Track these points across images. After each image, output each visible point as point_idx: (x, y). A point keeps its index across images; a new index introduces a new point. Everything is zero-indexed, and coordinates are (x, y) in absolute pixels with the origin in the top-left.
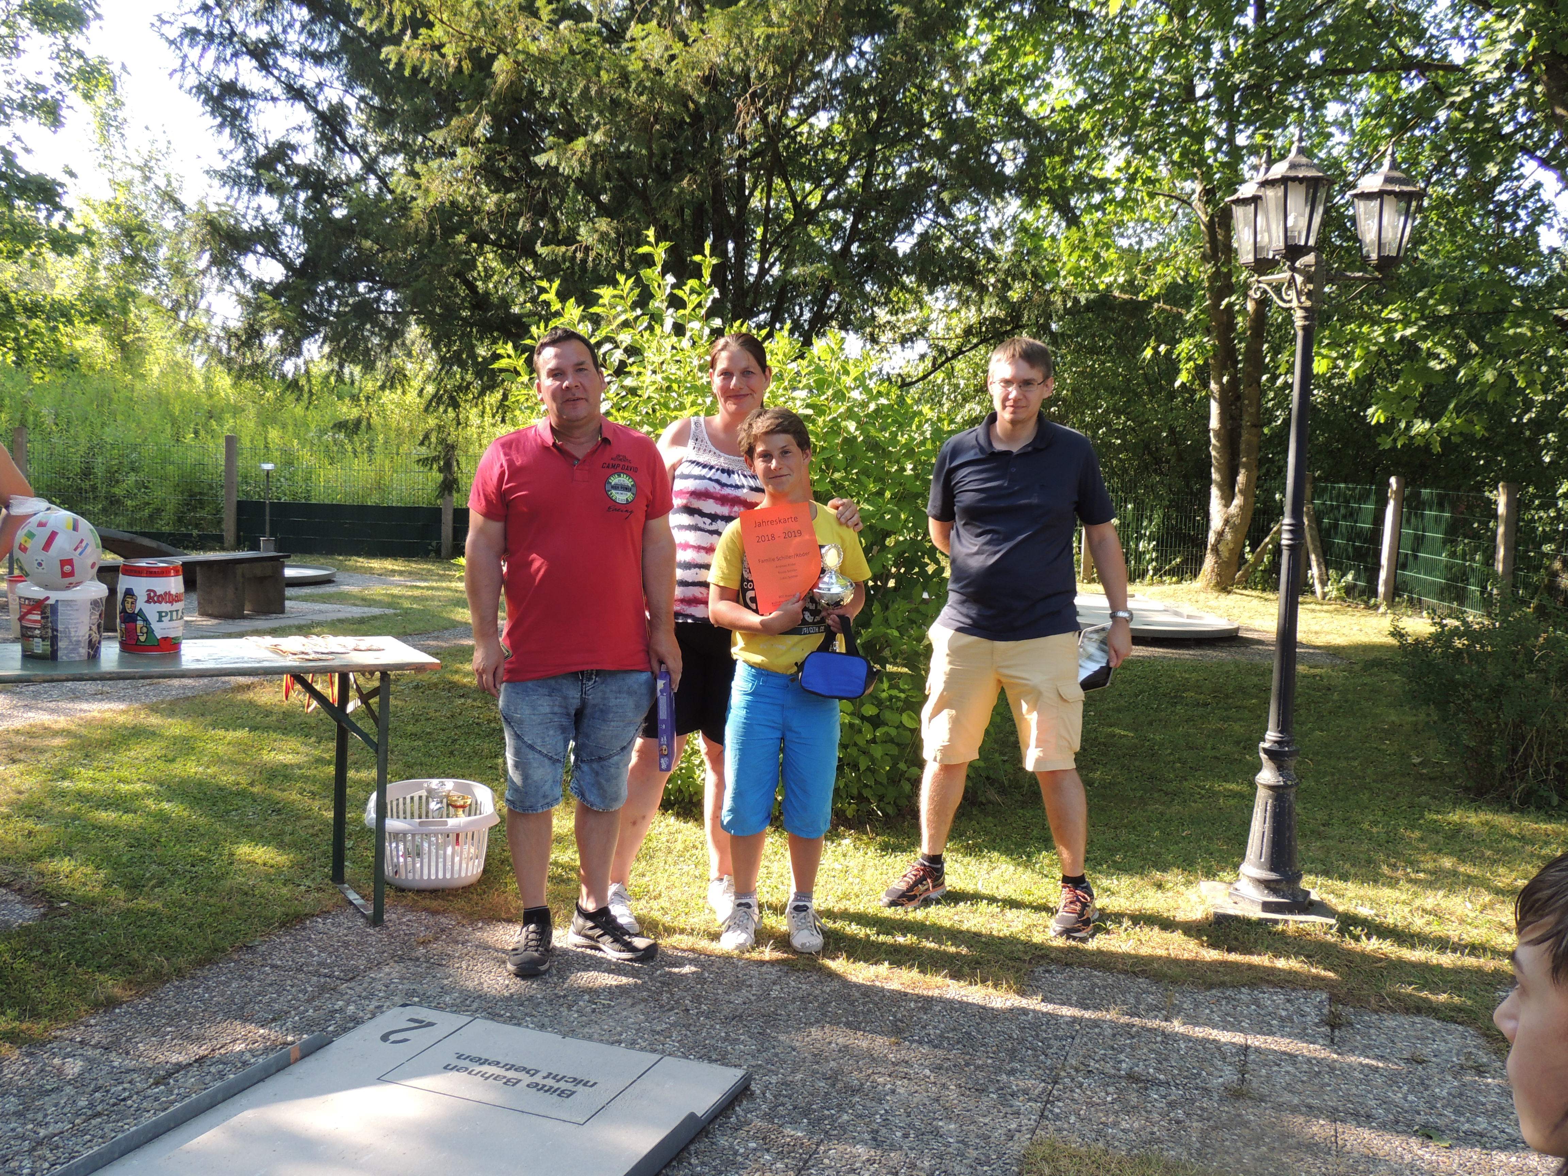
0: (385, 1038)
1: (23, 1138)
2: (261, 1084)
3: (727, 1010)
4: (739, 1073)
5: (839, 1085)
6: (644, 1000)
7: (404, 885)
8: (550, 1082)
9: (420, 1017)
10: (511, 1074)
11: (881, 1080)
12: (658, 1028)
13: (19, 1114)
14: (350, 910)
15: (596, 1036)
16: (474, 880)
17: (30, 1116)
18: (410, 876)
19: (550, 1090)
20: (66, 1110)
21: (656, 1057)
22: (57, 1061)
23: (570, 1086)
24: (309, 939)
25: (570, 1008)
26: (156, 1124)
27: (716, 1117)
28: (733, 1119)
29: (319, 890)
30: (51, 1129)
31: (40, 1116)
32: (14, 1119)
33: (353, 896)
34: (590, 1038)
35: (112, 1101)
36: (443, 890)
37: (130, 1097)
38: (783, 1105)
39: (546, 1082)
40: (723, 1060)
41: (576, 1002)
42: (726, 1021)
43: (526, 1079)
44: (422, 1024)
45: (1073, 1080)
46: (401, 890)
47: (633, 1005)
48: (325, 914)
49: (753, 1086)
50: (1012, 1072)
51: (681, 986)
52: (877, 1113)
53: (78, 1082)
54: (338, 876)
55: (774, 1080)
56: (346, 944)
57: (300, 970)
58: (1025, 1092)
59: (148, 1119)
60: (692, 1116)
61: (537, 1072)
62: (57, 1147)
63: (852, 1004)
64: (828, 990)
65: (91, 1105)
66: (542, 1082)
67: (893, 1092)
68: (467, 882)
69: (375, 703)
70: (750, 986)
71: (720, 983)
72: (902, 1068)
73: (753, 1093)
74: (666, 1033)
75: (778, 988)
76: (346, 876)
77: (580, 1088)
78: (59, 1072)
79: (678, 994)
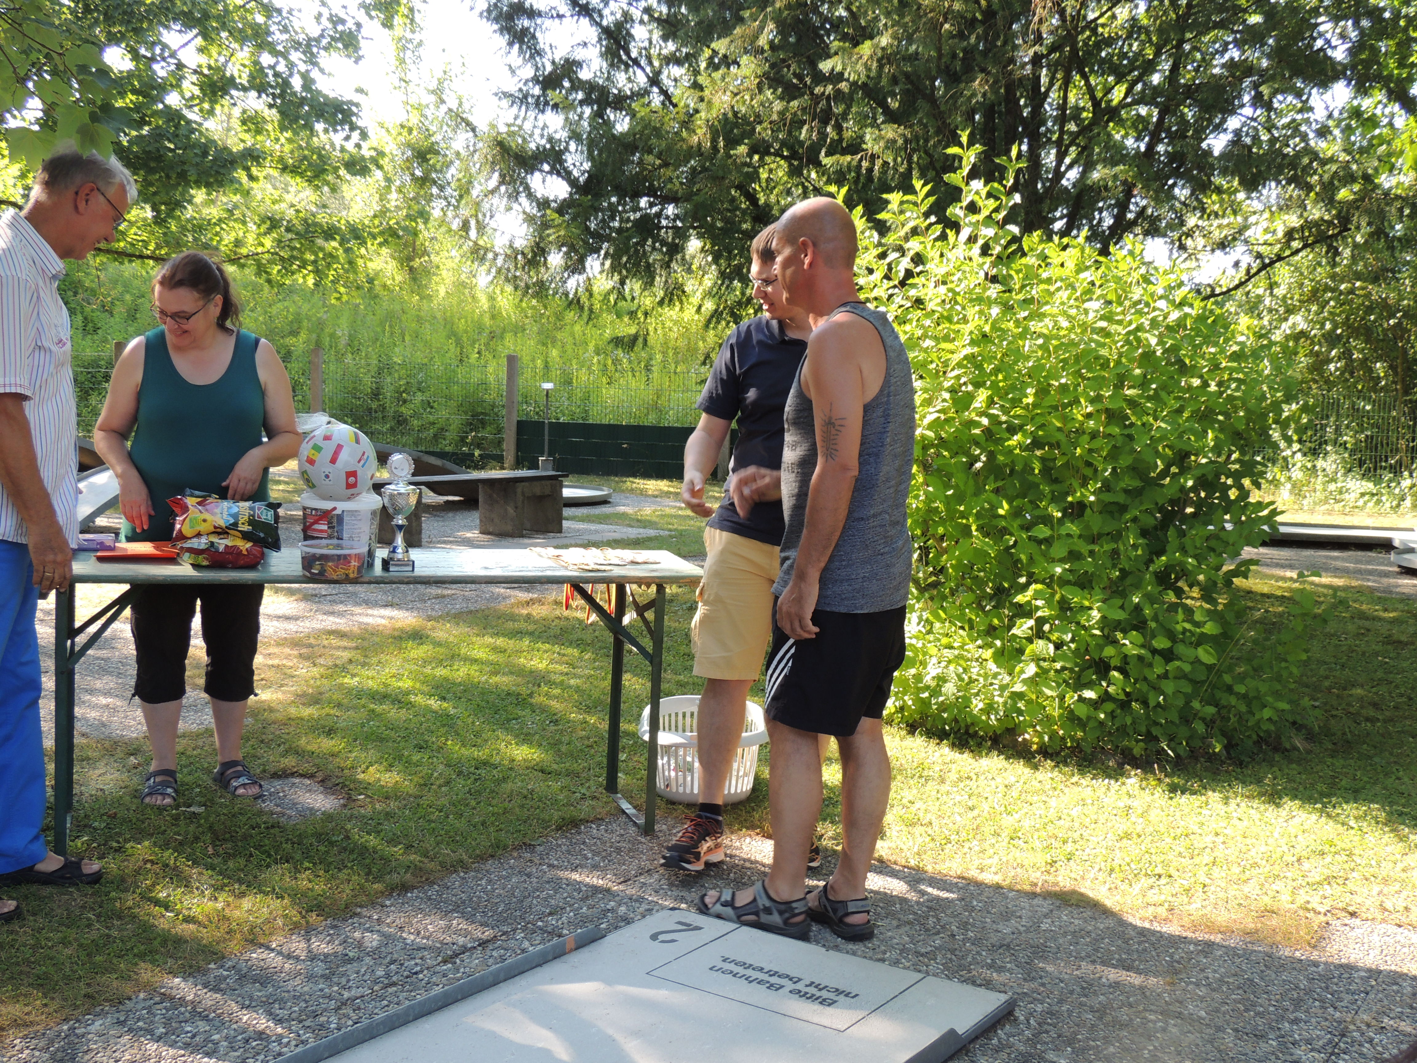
0: (654, 937)
1: (330, 998)
2: (538, 969)
3: (994, 939)
4: (1003, 998)
5: (1109, 1018)
6: (910, 923)
7: (675, 798)
8: (812, 990)
9: (688, 921)
10: (774, 980)
11: (1152, 1017)
12: (923, 950)
13: (326, 978)
14: (623, 819)
15: (860, 953)
16: (743, 797)
17: (335, 980)
18: (681, 790)
19: (812, 998)
20: (366, 977)
21: (920, 976)
22: (357, 935)
23: (832, 996)
24: (584, 843)
26: (445, 994)
27: (977, 1038)
28: (995, 1041)
29: (594, 798)
30: (354, 993)
31: (344, 981)
32: (322, 980)
33: (625, 806)
35: (406, 974)
37: (422, 971)
38: (1047, 1032)
39: (808, 989)
40: (988, 984)
42: (993, 949)
43: (789, 985)
44: (690, 928)
45: (1363, 1034)
46: (672, 803)
47: (898, 927)
48: (598, 820)
49: (1017, 1013)
50: (1296, 1021)
51: (949, 912)
52: (1145, 1048)
53: (376, 953)
54: (611, 786)
55: (1039, 1008)
56: (619, 850)
57: (575, 870)
58: (1308, 1042)
59: (437, 990)
60: (952, 1032)
61: (800, 980)
62: (359, 1009)
63: (1126, 942)
64: (1102, 926)
65: (388, 976)
66: (805, 990)
67: (1164, 1030)
68: (736, 799)
69: (650, 615)
70: (1020, 917)
71: (989, 912)
72: (1176, 1008)
73: (1016, 1019)
74: (932, 956)
75: (1049, 921)
76: (620, 787)
77: (841, 998)
78: (360, 944)
79: (945, 919)
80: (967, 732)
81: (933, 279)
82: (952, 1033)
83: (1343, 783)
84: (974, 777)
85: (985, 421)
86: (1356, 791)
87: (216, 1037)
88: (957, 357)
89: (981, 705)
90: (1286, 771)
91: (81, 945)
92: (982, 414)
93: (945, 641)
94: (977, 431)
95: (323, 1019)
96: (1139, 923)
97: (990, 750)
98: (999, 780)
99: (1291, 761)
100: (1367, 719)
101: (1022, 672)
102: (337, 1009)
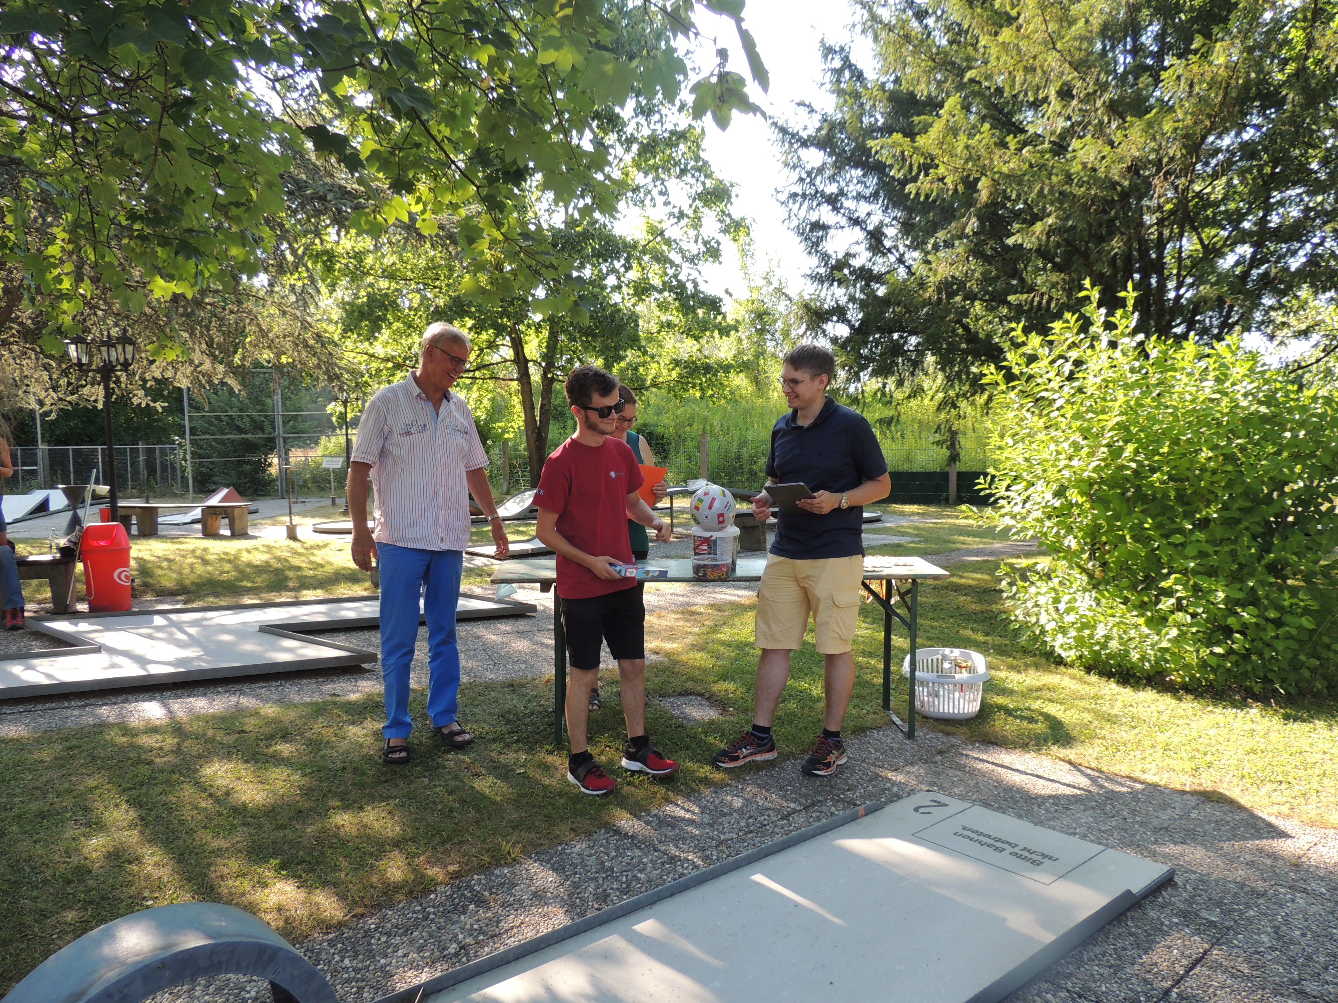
0: (916, 810)
1: (713, 839)
2: (841, 827)
3: (1156, 823)
4: (1165, 868)
5: (1246, 889)
6: (1093, 808)
7: (928, 714)
8: (1025, 853)
9: (938, 800)
10: (998, 844)
11: (1283, 890)
12: (1104, 829)
13: (711, 825)
14: (894, 727)
15: (1058, 828)
16: (973, 715)
17: (716, 827)
18: (931, 709)
19: (1025, 859)
20: (734, 827)
21: (1102, 848)
22: (729, 798)
23: (1039, 858)
24: (869, 743)
25: (1039, 806)
26: (783, 842)
27: (1147, 896)
28: (1160, 900)
29: (875, 713)
30: (727, 836)
31: (721, 828)
32: (708, 827)
33: (896, 719)
34: (1053, 828)
35: (758, 825)
36: (953, 720)
37: (768, 824)
38: (1200, 896)
39: (1022, 853)
40: (1153, 857)
41: (1043, 803)
42: (1156, 830)
43: (1009, 849)
44: (940, 804)
46: (926, 717)
47: (1085, 810)
48: (878, 728)
49: (1176, 879)
51: (1121, 801)
52: (1278, 914)
53: (740, 811)
54: (886, 705)
55: (1193, 877)
56: (892, 749)
57: (864, 761)
59: (778, 838)
61: (1016, 845)
62: (730, 847)
63: (1258, 831)
64: (1238, 818)
65: (748, 826)
66: (1020, 853)
67: (1293, 901)
68: (969, 717)
69: (908, 598)
70: (1174, 808)
71: (1151, 803)
72: (1301, 884)
73: (1176, 884)
74: (1109, 832)
75: (1197, 812)
76: (891, 706)
77: (1046, 860)
78: (730, 805)
79: (1118, 807)
80: (1128, 673)
81: (1091, 374)
82: (1128, 892)
84: (1135, 705)
85: (1133, 465)
87: (645, 860)
88: (1111, 424)
89: (1138, 656)
92: (1132, 460)
93: (1109, 612)
94: (1128, 472)
95: (708, 852)
96: (1267, 818)
97: (1145, 685)
98: (1153, 707)
101: (1167, 634)
102: (717, 846)
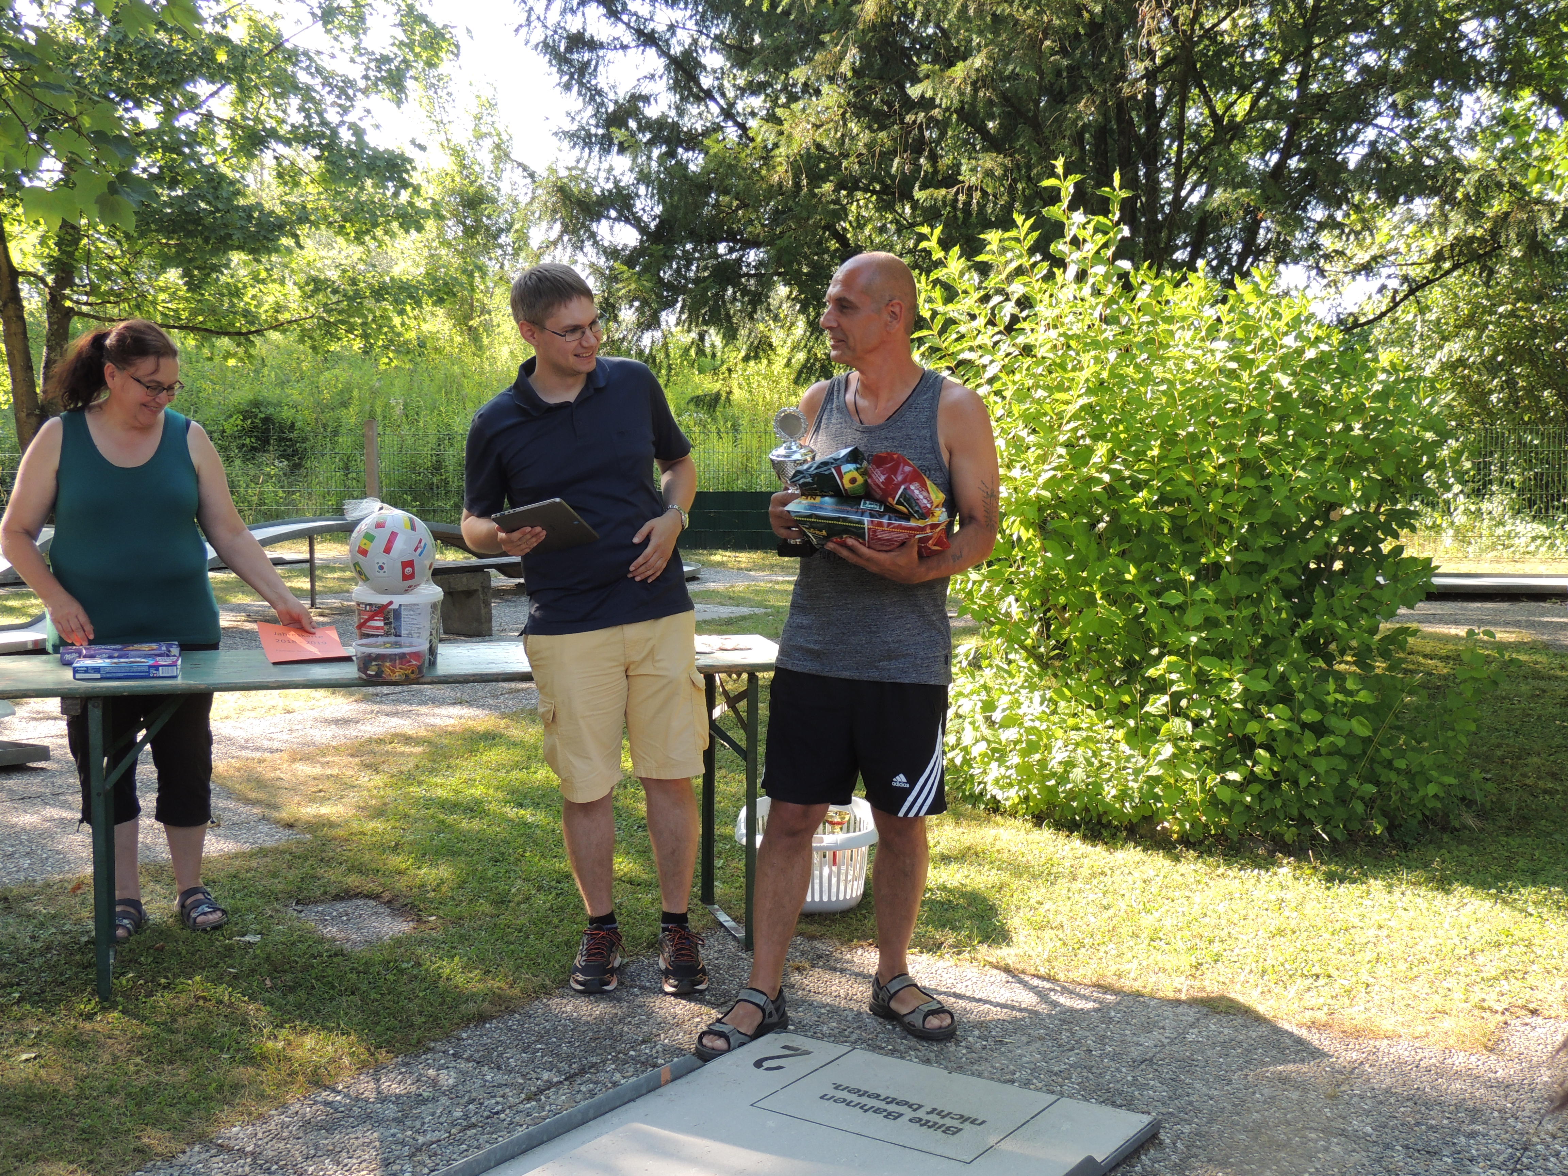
0: (758, 1064)
1: (403, 1143)
2: (632, 1104)
3: (1135, 1053)
4: (1146, 1119)
5: (1264, 1138)
6: (1041, 1038)
8: (934, 1118)
9: (795, 1045)
10: (892, 1108)
11: (1313, 1136)
12: (1056, 1069)
13: (398, 1121)
14: (721, 933)
15: (986, 1074)
16: (854, 903)
17: (409, 1123)
19: (934, 1126)
20: (442, 1120)
21: (1053, 1097)
22: (431, 1072)
23: (956, 1123)
26: (529, 1136)
27: (1118, 1165)
28: (1138, 1168)
30: (429, 1137)
31: (418, 1124)
32: (394, 1124)
33: (723, 918)
34: (980, 1075)
35: (486, 1114)
36: (820, 914)
37: (503, 1111)
38: (1196, 1156)
39: (929, 1117)
40: (1129, 1105)
42: (1134, 1064)
43: (909, 1113)
44: (797, 1052)
45: (1548, 1147)
47: (1028, 1043)
49: (1162, 1135)
50: (1472, 1135)
51: (1084, 1024)
53: (452, 1093)
54: (707, 896)
55: (1187, 1129)
56: (717, 968)
58: (1487, 1158)
59: (520, 1132)
60: (1090, 1160)
61: (920, 1107)
62: (435, 1155)
63: (1282, 1052)
64: (1254, 1035)
65: (466, 1117)
66: (926, 1117)
67: (1326, 1149)
68: (846, 906)
69: (742, 705)
70: (1163, 1028)
71: (1128, 1023)
72: (1339, 1124)
73: (1161, 1143)
74: (1066, 1074)
75: (1196, 1031)
76: (717, 897)
77: (967, 1126)
78: (434, 1083)
79: (1080, 1033)
80: (1099, 822)
81: (1043, 323)
83: (1520, 864)
84: (1109, 872)
85: (1106, 477)
86: (1534, 873)
88: (1072, 409)
89: (1114, 792)
90: (1456, 853)
91: (129, 1095)
92: (1103, 469)
93: (1071, 722)
94: (1098, 489)
95: (396, 1167)
96: (1296, 1031)
97: (1126, 840)
98: (1136, 874)
99: (1461, 842)
100: (1545, 792)
101: (1158, 753)
102: (412, 1156)
